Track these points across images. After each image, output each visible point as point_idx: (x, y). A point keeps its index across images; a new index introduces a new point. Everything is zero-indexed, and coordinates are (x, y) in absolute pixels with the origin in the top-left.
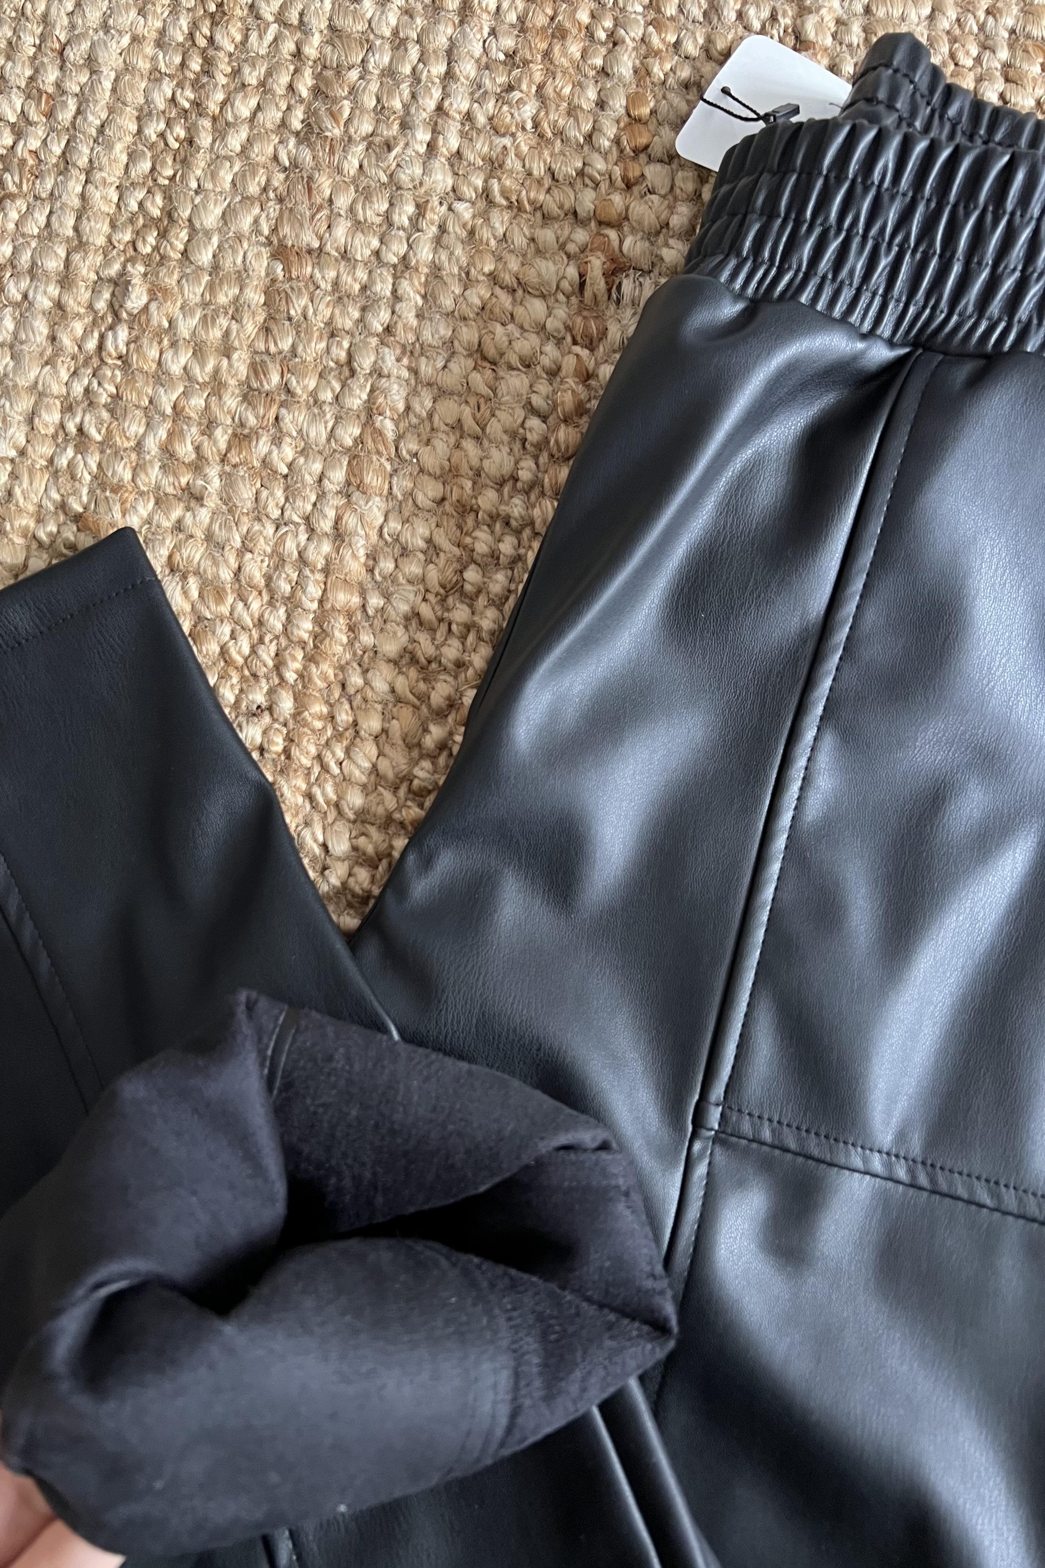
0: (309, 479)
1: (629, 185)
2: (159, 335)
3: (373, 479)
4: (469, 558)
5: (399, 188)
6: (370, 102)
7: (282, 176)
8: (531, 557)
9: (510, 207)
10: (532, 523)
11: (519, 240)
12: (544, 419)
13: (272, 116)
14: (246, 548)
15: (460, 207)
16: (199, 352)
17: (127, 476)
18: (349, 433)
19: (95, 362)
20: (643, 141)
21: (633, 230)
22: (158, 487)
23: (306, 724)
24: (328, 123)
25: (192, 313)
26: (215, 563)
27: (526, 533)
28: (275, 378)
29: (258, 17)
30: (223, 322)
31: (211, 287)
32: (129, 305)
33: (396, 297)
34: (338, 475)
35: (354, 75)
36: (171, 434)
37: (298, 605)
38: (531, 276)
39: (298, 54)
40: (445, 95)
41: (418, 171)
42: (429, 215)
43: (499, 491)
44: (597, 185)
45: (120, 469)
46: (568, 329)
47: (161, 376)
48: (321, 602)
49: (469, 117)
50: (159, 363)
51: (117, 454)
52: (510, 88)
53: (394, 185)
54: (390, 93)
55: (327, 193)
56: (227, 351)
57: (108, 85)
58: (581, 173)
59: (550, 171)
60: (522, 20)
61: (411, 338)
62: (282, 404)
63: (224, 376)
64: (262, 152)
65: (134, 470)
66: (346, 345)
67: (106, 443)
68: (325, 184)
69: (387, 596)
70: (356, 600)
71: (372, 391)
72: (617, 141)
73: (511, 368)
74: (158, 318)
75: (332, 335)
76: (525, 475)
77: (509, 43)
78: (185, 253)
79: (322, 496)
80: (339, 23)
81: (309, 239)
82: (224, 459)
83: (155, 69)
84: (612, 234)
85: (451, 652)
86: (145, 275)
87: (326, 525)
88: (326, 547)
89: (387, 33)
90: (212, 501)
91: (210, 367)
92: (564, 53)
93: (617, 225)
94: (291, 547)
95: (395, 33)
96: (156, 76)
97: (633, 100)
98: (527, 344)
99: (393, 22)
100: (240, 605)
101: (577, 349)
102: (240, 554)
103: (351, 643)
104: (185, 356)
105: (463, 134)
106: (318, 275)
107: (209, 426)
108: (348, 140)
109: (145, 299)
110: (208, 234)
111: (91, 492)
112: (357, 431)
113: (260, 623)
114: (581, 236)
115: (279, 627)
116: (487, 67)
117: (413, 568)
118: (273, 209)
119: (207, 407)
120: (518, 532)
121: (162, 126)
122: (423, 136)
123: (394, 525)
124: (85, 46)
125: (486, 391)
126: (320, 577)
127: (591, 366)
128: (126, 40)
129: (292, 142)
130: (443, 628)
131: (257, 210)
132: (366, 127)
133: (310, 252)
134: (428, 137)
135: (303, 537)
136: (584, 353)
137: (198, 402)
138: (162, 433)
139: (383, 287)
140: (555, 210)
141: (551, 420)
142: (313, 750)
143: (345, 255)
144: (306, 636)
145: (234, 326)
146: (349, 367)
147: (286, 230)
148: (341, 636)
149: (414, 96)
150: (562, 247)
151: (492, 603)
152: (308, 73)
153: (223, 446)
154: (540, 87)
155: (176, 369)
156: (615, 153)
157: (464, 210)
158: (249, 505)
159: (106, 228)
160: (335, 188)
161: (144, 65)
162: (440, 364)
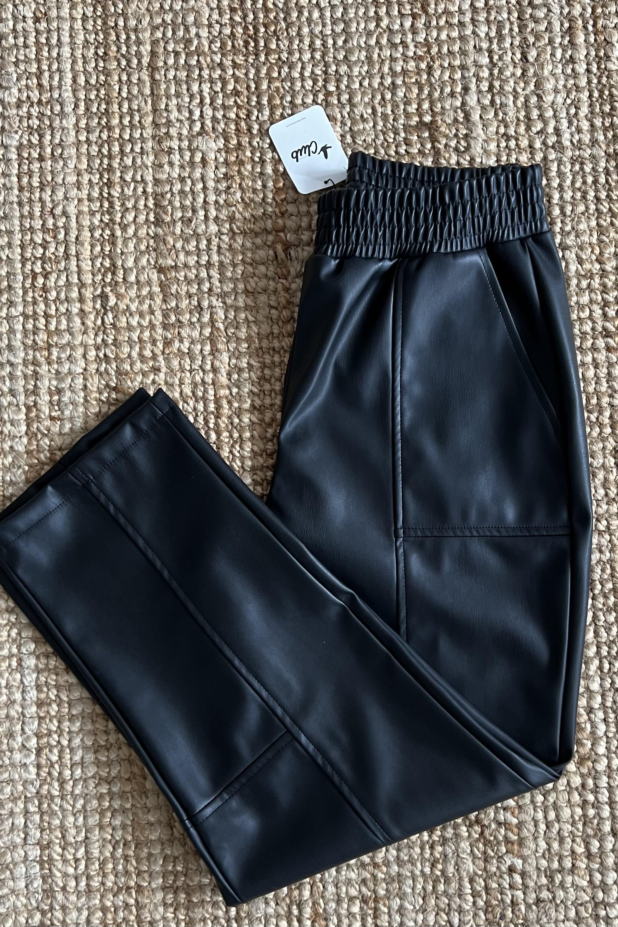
0: (197, 352)
1: (283, 214)
2: (124, 312)
3: (220, 346)
4: (264, 366)
5: (198, 235)
6: (178, 204)
7: (152, 241)
8: (286, 360)
9: (241, 233)
10: (283, 348)
11: (248, 245)
12: (276, 309)
13: (142, 218)
14: (181, 384)
15: (224, 237)
16: (141, 315)
17: (129, 368)
18: (207, 331)
19: (102, 328)
20: (283, 196)
21: (289, 232)
22: (141, 369)
23: (222, 441)
24: (164, 217)
25: (134, 301)
26: (172, 392)
27: (282, 352)
28: (173, 318)
29: (125, 181)
30: (148, 301)
31: (138, 289)
32: (110, 304)
33: (210, 277)
34: (208, 348)
35: (169, 196)
36: (140, 348)
37: (207, 399)
38: (257, 257)
39: (144, 192)
40: (206, 196)
41: (204, 227)
42: (213, 243)
43: (268, 339)
44: (271, 217)
45: (125, 366)
46: (276, 274)
47: (130, 328)
48: (215, 395)
49: (216, 202)
50: (128, 323)
51: (122, 361)
52: (229, 188)
53: (197, 236)
54: (185, 200)
55: (172, 243)
56: (152, 312)
57: (74, 220)
58: (264, 214)
59: (252, 215)
60: (226, 160)
61: (219, 290)
62: (179, 327)
63: (155, 322)
64: (142, 232)
65: (131, 365)
66: (196, 299)
67: (117, 358)
68: (171, 240)
69: (238, 387)
70: (227, 392)
71: (211, 314)
72: (274, 199)
73: (259, 293)
74: (122, 306)
75: (190, 297)
76: (276, 331)
77: (223, 170)
78: (124, 278)
79: (204, 357)
80: (157, 177)
81: (170, 262)
82: (163, 353)
83: (90, 210)
84: (282, 234)
85: (268, 401)
86: (111, 291)
87: (208, 367)
88: (211, 375)
89: (176, 176)
90: (164, 370)
91: (147, 320)
92: (245, 169)
93: (283, 231)
94: (198, 379)
95: (179, 175)
96: (92, 213)
97: (275, 182)
98: (262, 283)
99: (178, 171)
100: (185, 405)
101: (281, 280)
102: (180, 386)
103: (230, 408)
104: (137, 318)
105: (217, 209)
106: (178, 276)
107: (154, 342)
108: (174, 222)
109: (115, 300)
110: (131, 269)
111: (117, 378)
112: (210, 330)
113: (195, 409)
114: (271, 238)
115: (202, 409)
116: (218, 181)
117: (246, 375)
118: (153, 254)
119: (151, 335)
120: (279, 352)
121: (100, 232)
122: (202, 213)
123: (234, 361)
124: (61, 207)
125: (253, 305)
126: (212, 387)
127: (288, 286)
128: (76, 202)
129: (153, 227)
130: (262, 393)
131: (147, 256)
132: (180, 215)
133: (172, 267)
134: (203, 213)
135: (201, 374)
136: (284, 281)
137: (147, 334)
138: (137, 349)
139: (204, 274)
140: (259, 230)
141: (279, 309)
142: (228, 450)
143: (186, 265)
144: (213, 410)
145: (152, 302)
146: (200, 308)
147: (160, 261)
148: (226, 406)
149: (194, 199)
150: (265, 244)
151: (277, 380)
152: (151, 198)
153: (161, 348)
154: (240, 185)
155: (134, 323)
156: (274, 203)
157: (225, 238)
158: (178, 367)
159: (91, 276)
160: (175, 241)
161: (86, 209)
162: (233, 298)
